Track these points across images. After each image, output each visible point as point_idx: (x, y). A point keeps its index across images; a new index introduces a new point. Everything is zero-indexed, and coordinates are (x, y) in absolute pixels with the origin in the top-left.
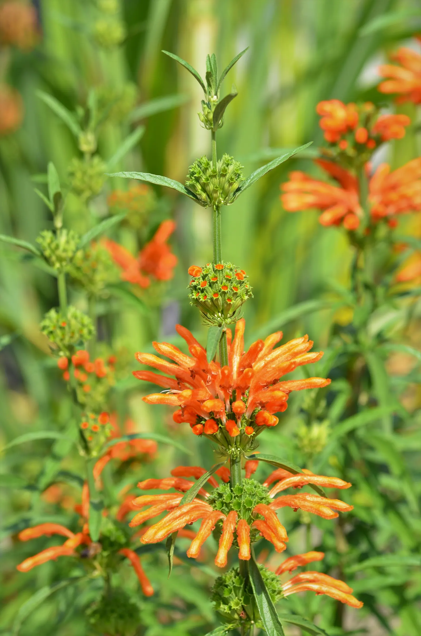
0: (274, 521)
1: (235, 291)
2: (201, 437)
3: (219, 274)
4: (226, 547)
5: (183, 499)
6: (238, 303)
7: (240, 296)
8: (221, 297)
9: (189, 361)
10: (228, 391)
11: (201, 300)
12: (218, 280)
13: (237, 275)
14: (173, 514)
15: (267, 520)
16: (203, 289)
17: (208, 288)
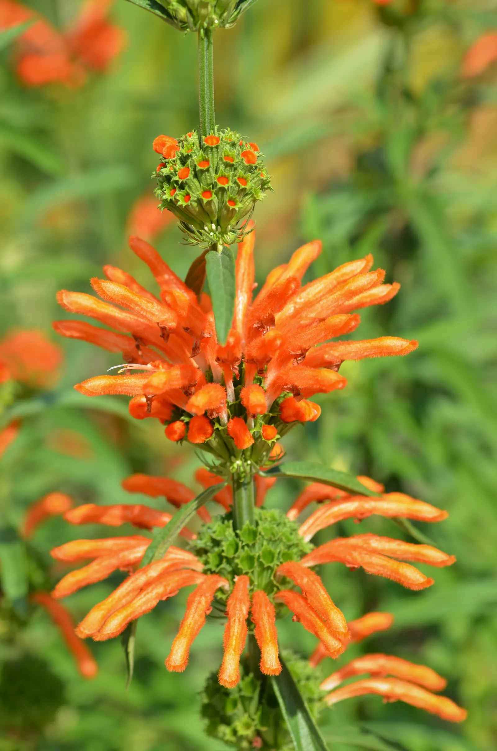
0: (322, 598)
1: (242, 187)
2: (181, 443)
3: (213, 155)
4: (236, 650)
5: (148, 549)
6: (248, 205)
7: (250, 194)
8: (216, 198)
9: (158, 311)
10: (232, 368)
11: (179, 203)
12: (210, 167)
13: (245, 154)
14: (132, 582)
15: (306, 595)
16: (182, 182)
17: (192, 180)
